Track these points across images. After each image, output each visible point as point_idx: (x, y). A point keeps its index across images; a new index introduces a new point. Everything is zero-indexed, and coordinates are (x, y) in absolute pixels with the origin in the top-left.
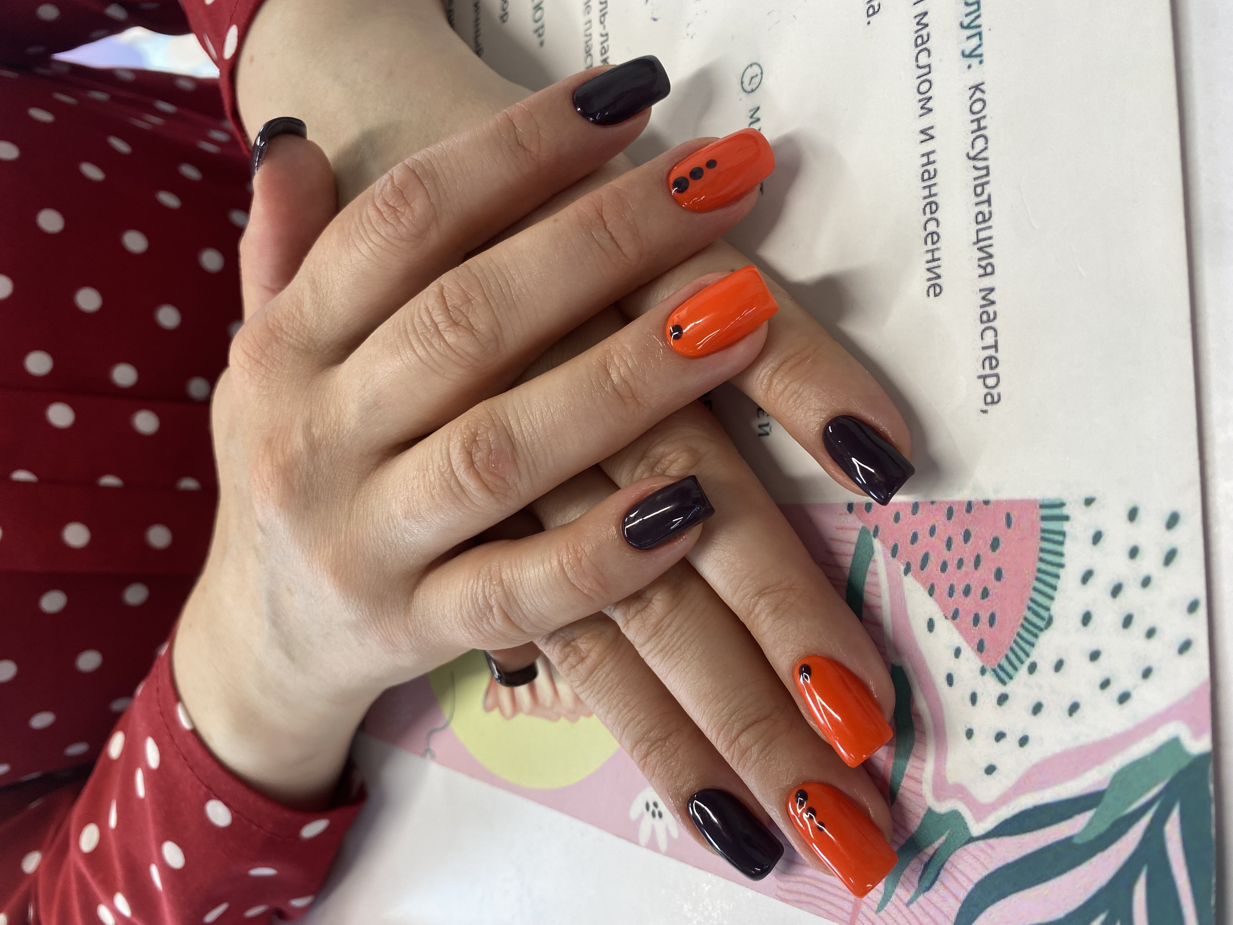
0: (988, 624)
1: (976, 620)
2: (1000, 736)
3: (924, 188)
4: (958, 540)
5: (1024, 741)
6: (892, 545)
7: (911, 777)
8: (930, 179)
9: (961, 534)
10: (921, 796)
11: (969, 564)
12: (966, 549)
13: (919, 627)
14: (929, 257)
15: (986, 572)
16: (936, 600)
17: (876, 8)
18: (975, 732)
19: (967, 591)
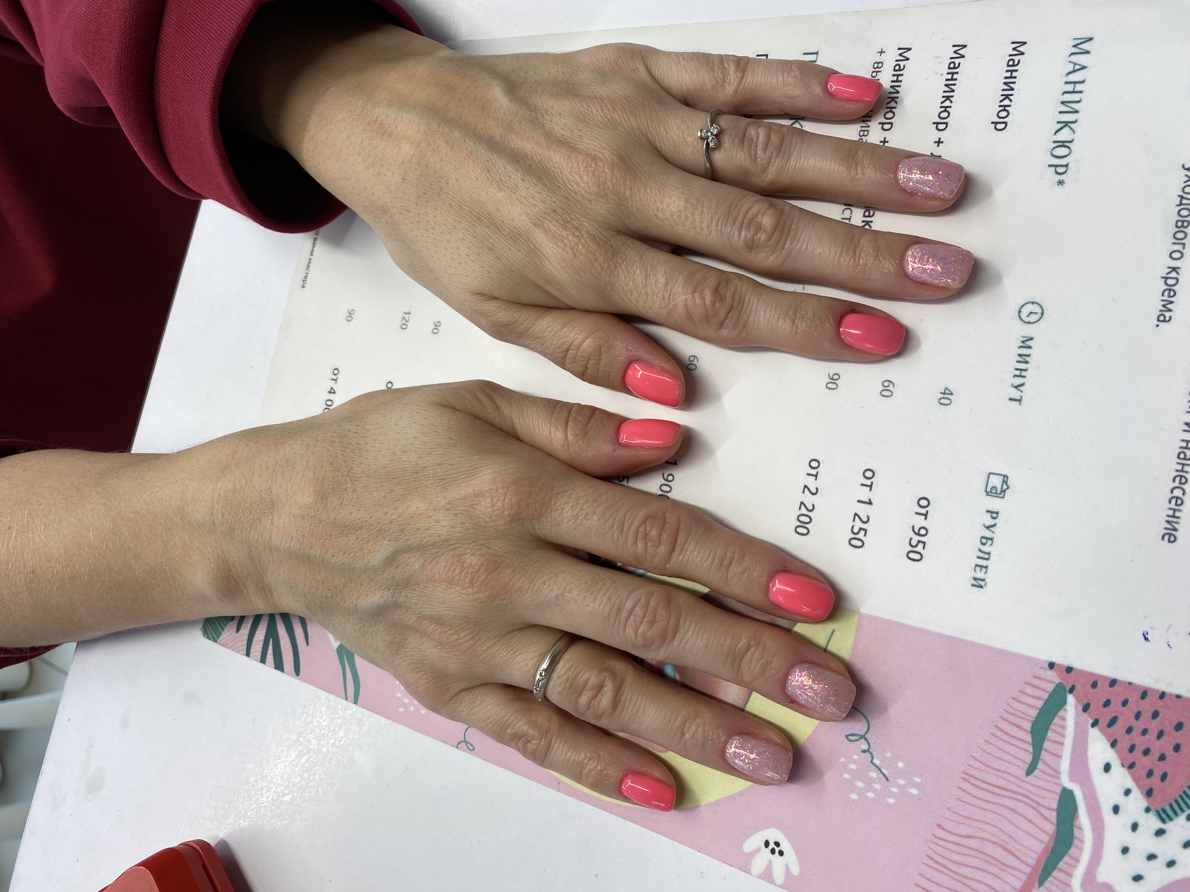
0: (1160, 779)
1: (1150, 774)
2: (1151, 857)
3: (1178, 463)
4: (1146, 716)
5: (1171, 864)
6: (1085, 703)
7: (1061, 870)
8: (1185, 459)
9: (1151, 712)
10: (1069, 886)
11: (1152, 735)
12: (1153, 723)
13: (1095, 766)
14: (1171, 513)
15: (1166, 745)
16: (1117, 752)
17: (1167, 319)
18: (1131, 850)
19: (1146, 752)
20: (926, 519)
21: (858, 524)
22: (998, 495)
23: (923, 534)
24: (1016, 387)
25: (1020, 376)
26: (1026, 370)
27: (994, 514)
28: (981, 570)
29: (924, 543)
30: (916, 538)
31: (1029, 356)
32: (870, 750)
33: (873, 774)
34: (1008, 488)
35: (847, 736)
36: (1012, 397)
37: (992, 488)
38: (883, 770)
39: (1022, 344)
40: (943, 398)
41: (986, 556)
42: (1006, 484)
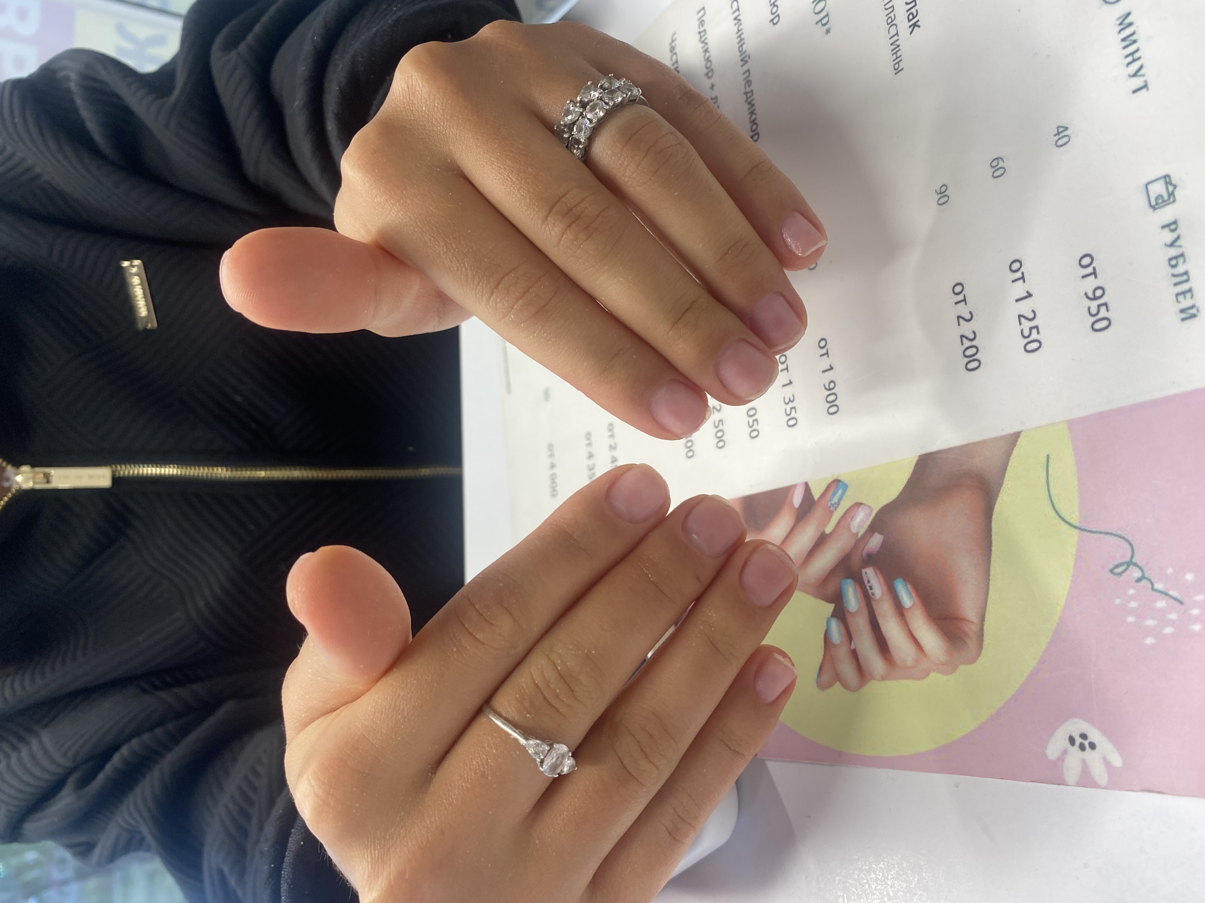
20: (1096, 277)
21: (1026, 325)
22: (1168, 202)
23: (1101, 295)
24: (1135, 75)
25: (1134, 60)
26: (1137, 51)
27: (1172, 226)
28: (1185, 298)
29: (1106, 304)
30: (1094, 305)
31: (1134, 33)
32: (1146, 575)
33: (1161, 604)
34: (1175, 187)
35: (1112, 571)
36: (1134, 88)
37: (1157, 199)
38: (1172, 593)
39: (1122, 27)
40: (1059, 139)
41: (1185, 278)
42: (1171, 184)
